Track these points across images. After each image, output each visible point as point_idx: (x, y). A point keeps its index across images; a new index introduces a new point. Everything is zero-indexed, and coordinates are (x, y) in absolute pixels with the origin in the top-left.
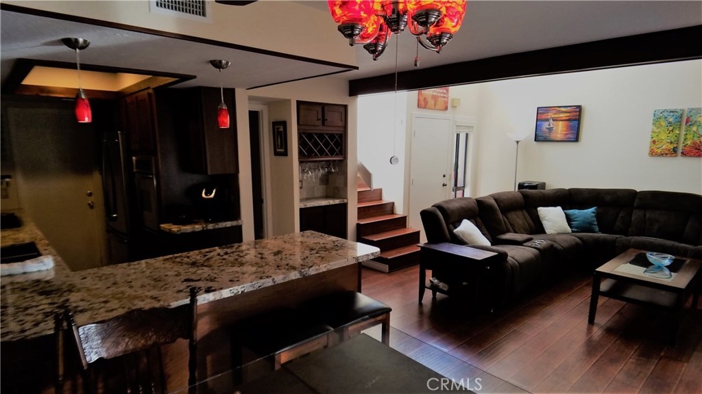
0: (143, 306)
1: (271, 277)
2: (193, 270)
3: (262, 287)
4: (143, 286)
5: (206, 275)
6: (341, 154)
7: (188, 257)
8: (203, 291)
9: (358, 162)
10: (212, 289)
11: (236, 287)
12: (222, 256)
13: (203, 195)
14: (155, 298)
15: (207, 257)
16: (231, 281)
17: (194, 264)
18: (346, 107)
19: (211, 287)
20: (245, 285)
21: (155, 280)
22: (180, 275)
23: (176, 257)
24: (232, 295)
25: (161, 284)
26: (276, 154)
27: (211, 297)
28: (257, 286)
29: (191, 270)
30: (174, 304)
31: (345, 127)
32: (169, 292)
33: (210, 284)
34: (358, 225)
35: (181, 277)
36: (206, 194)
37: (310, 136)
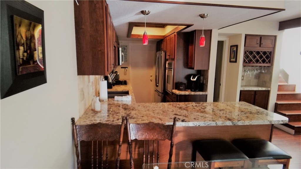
0: (155, 121)
1: (215, 121)
3: (210, 125)
4: (158, 113)
5: (184, 114)
6: (270, 63)
7: (179, 105)
8: (181, 120)
9: (281, 68)
10: (185, 120)
11: (196, 122)
12: (194, 107)
13: (191, 79)
14: (161, 119)
15: (187, 106)
16: (195, 119)
17: (180, 108)
18: (275, 37)
20: (201, 122)
21: (163, 112)
22: (173, 112)
23: (174, 104)
24: (194, 126)
25: (165, 114)
26: (230, 62)
27: (184, 124)
28: (207, 124)
29: (178, 110)
30: (167, 124)
31: (274, 48)
32: (167, 118)
33: (184, 118)
34: (276, 103)
37: (251, 53)
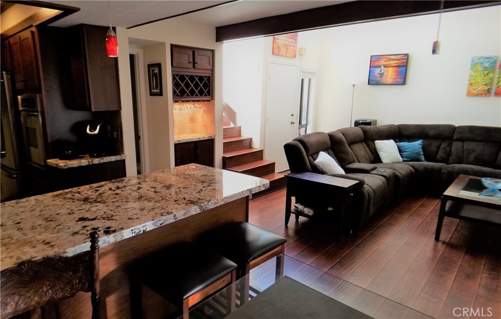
0: (34, 255)
1: (171, 213)
2: (87, 206)
3: (164, 224)
4: (33, 228)
5: (102, 213)
6: (209, 95)
7: (79, 193)
8: (102, 232)
9: (224, 103)
10: (112, 229)
11: (138, 227)
12: (114, 190)
13: (88, 131)
14: (48, 243)
15: (99, 192)
16: (129, 219)
17: (86, 200)
18: (213, 51)
19: (109, 228)
20: (146, 224)
21: (46, 219)
22: (73, 213)
23: (67, 193)
24: (134, 235)
25: (53, 224)
26: (152, 94)
27: (111, 239)
28: (158, 224)
29: (84, 207)
30: (71, 252)
31: (213, 70)
32: (64, 235)
33: (108, 223)
34: (223, 157)
35: (75, 215)
36: (90, 130)
37: (182, 78)
